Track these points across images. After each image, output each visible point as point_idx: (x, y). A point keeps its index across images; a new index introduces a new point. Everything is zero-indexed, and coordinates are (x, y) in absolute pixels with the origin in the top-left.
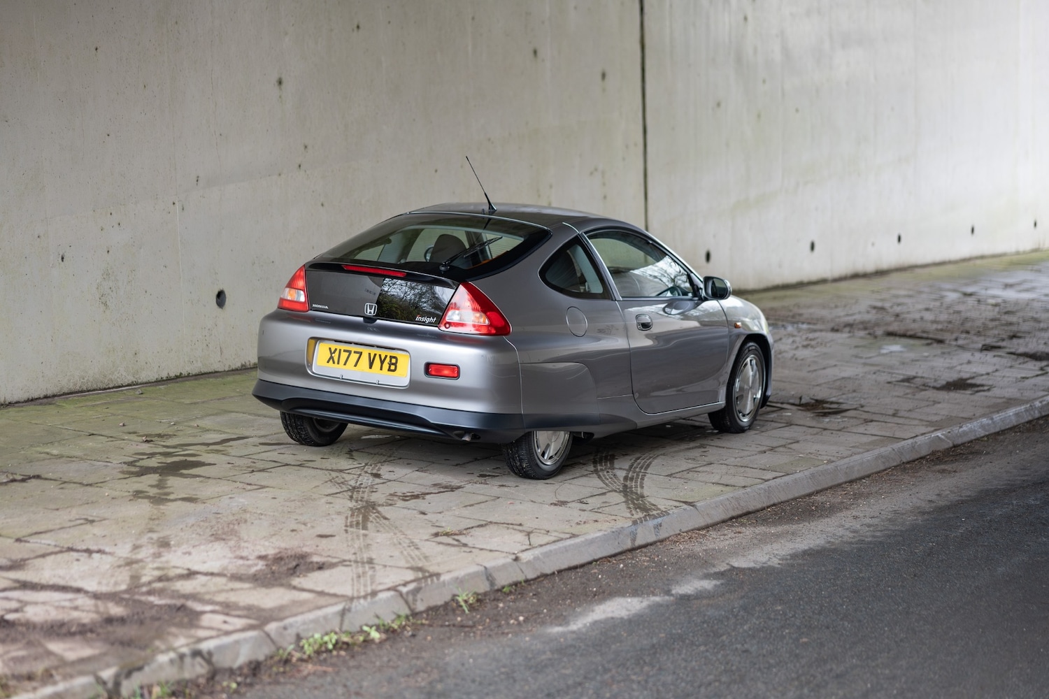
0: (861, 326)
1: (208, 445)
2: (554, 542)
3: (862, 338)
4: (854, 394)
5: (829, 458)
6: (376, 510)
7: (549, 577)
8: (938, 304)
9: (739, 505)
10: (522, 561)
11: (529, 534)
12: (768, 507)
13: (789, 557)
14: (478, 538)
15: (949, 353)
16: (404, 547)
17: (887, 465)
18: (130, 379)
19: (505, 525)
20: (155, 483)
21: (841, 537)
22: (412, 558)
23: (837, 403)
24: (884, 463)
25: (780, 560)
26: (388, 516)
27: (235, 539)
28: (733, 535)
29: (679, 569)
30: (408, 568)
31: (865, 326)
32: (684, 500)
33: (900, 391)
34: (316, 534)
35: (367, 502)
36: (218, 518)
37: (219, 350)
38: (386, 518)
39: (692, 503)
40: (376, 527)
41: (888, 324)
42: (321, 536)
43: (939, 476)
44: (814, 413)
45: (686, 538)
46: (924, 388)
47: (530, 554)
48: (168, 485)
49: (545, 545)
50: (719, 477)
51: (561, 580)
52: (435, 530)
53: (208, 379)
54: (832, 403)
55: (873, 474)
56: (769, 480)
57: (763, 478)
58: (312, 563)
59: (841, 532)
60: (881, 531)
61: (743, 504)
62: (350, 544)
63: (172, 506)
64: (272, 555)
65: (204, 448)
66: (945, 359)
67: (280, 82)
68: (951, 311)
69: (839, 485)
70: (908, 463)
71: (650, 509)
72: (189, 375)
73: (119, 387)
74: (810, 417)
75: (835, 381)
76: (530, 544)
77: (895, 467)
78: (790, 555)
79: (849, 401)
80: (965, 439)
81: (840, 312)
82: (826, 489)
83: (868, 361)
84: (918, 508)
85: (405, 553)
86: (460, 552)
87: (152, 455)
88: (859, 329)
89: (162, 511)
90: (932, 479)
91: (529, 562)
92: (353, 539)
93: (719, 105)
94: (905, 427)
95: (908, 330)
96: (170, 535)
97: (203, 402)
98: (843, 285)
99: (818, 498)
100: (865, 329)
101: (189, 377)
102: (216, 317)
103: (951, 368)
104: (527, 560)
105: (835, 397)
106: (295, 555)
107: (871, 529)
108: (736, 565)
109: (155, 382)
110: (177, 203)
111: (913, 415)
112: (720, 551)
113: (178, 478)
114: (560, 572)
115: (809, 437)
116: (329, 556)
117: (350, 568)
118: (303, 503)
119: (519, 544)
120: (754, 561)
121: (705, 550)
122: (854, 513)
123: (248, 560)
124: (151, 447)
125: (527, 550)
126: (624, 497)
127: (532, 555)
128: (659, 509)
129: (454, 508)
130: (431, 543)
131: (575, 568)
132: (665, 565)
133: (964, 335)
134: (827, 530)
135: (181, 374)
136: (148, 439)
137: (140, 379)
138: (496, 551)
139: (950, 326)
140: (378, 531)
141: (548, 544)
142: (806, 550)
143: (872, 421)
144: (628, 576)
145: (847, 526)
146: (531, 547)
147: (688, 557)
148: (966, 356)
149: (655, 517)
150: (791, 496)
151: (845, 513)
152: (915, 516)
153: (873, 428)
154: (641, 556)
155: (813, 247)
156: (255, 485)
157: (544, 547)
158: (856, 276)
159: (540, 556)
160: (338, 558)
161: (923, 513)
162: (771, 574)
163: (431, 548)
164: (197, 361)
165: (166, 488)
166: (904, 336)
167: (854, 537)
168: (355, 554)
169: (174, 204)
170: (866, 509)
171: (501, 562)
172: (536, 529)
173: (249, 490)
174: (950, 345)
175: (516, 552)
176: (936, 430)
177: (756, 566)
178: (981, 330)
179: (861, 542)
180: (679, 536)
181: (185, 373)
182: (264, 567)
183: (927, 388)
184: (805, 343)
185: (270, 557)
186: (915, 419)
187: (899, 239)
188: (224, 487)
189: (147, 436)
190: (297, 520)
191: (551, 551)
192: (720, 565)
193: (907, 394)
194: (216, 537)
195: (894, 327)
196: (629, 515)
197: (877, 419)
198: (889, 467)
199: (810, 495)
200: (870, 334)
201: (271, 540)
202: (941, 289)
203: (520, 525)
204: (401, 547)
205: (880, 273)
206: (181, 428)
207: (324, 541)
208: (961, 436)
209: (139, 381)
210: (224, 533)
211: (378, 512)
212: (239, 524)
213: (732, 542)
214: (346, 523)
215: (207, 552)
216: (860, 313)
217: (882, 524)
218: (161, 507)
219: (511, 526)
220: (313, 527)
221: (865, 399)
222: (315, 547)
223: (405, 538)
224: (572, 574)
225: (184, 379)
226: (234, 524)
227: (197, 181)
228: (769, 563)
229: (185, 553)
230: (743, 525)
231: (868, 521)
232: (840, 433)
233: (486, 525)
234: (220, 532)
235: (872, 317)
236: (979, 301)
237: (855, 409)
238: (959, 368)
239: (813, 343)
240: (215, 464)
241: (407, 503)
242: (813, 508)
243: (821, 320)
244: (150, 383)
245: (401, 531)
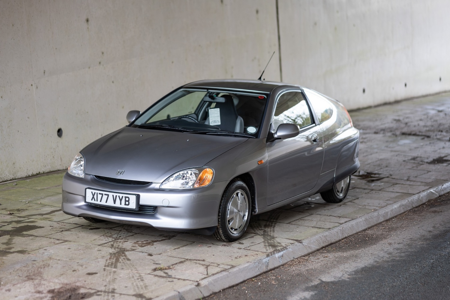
0: (389, 130)
1: (42, 215)
2: (221, 271)
3: (390, 137)
4: (387, 168)
5: (375, 207)
6: (125, 254)
7: (217, 294)
8: (426, 117)
9: (327, 240)
10: (201, 286)
11: (207, 267)
12: (342, 239)
13: (353, 273)
14: (178, 272)
15: (433, 143)
16: (135, 280)
17: (405, 210)
18: (11, 177)
19: (195, 261)
20: (5, 241)
21: (382, 258)
22: (138, 287)
23: (378, 174)
24: (403, 208)
25: (349, 275)
26: (130, 258)
27: (39, 278)
28: (323, 259)
29: (292, 284)
30: (133, 295)
31: (391, 130)
32: (296, 239)
33: (410, 166)
34: (86, 273)
35: (120, 248)
36: (33, 264)
37: (60, 159)
38: (129, 260)
39: (300, 240)
40: (122, 266)
41: (402, 128)
42: (89, 274)
43: (433, 214)
44: (366, 180)
45: (297, 262)
46: (421, 163)
47: (206, 281)
48: (13, 243)
49: (216, 274)
50: (316, 223)
51: (224, 295)
52: (154, 267)
53: (53, 175)
54: (375, 174)
55: (398, 215)
56: (343, 223)
57: (339, 222)
58: (79, 294)
59: (382, 254)
60: (404, 252)
61: (328, 239)
62: (104, 278)
63: (10, 256)
64: (57, 289)
65: (40, 217)
66: (431, 146)
67: (87, 21)
68: (432, 120)
69: (381, 223)
70: (416, 207)
71: (277, 246)
72: (44, 173)
73: (6, 181)
74: (364, 183)
75: (376, 161)
76: (207, 274)
77: (410, 210)
78: (354, 271)
79: (384, 172)
80: (445, 192)
81: (378, 123)
82: (373, 226)
83: (394, 149)
84: (424, 236)
85: (135, 284)
86: (166, 281)
87: (11, 222)
88: (388, 132)
89: (3, 261)
90: (430, 217)
91: (205, 286)
92: (107, 275)
93: (315, 24)
94: (414, 187)
95: (412, 131)
96: (2, 278)
97: (47, 188)
98: (380, 109)
99: (369, 232)
100: (391, 131)
101: (44, 174)
102: (58, 142)
103: (435, 151)
104: (204, 285)
105: (377, 170)
106: (71, 289)
107: (399, 251)
108: (324, 280)
109: (25, 177)
110: (33, 85)
111: (418, 179)
112: (315, 270)
113: (20, 237)
114: (224, 290)
115: (364, 195)
116: (90, 288)
117: (100, 297)
118: (85, 251)
119: (201, 274)
120: (334, 277)
121: (307, 270)
122: (390, 241)
123: (42, 294)
124: (12, 218)
125: (205, 278)
126: (263, 239)
127: (207, 281)
128: (281, 246)
129: (168, 250)
130: (151, 276)
131: (233, 286)
132: (284, 282)
133: (440, 133)
134: (374, 253)
135: (39, 172)
136: (11, 212)
137: (17, 176)
138: (187, 280)
139: (432, 128)
140: (123, 269)
141: (218, 273)
142: (363, 268)
143: (396, 184)
144: (263, 290)
145: (386, 250)
146: (208, 276)
147: (298, 275)
148: (442, 144)
149: (279, 251)
150: (355, 232)
151: (385, 241)
152: (422, 241)
153: (397, 188)
154: (271, 276)
155: (364, 91)
156: (61, 240)
157: (215, 275)
158: (385, 104)
159: (212, 282)
160: (95, 289)
161: (426, 239)
162: (344, 286)
163: (150, 280)
164: (48, 165)
165: (10, 244)
166: (410, 134)
167: (390, 257)
168: (106, 286)
169: (32, 85)
170: (396, 238)
171: (188, 288)
172: (212, 263)
173: (57, 244)
174: (433, 139)
175: (198, 280)
176: (430, 188)
177: (335, 280)
178: (448, 129)
179: (393, 260)
180: (293, 262)
181: (41, 172)
182: (50, 298)
183: (424, 163)
184: (361, 140)
185: (56, 291)
186: (418, 182)
187: (406, 85)
188: (44, 242)
189: (10, 211)
190: (78, 263)
191: (218, 278)
192: (315, 281)
193: (414, 167)
194: (29, 278)
195: (405, 130)
196: (265, 251)
197: (399, 183)
198: (406, 210)
199: (365, 230)
200: (393, 134)
201: (60, 278)
202: (426, 109)
203: (204, 260)
204: (133, 279)
205: (397, 102)
206: (31, 205)
207: (90, 277)
208: (443, 190)
209: (17, 178)
210: (34, 275)
211: (125, 256)
212: (44, 268)
213: (322, 263)
214: (106, 264)
215: (20, 289)
216: (388, 123)
217: (405, 247)
218: (4, 258)
219: (198, 262)
220: (86, 267)
221: (392, 171)
222: (84, 282)
223: (137, 273)
224: (231, 291)
225: (41, 175)
226: (41, 268)
227: (44, 73)
228: (343, 278)
229: (6, 290)
230: (328, 252)
231: (397, 246)
232: (380, 192)
233: (184, 261)
234: (32, 274)
235: (394, 125)
236: (446, 114)
237: (388, 177)
238: (439, 151)
239: (365, 140)
240: (43, 227)
241: (143, 248)
242: (367, 238)
243: (369, 128)
244: (23, 178)
245: (136, 268)
